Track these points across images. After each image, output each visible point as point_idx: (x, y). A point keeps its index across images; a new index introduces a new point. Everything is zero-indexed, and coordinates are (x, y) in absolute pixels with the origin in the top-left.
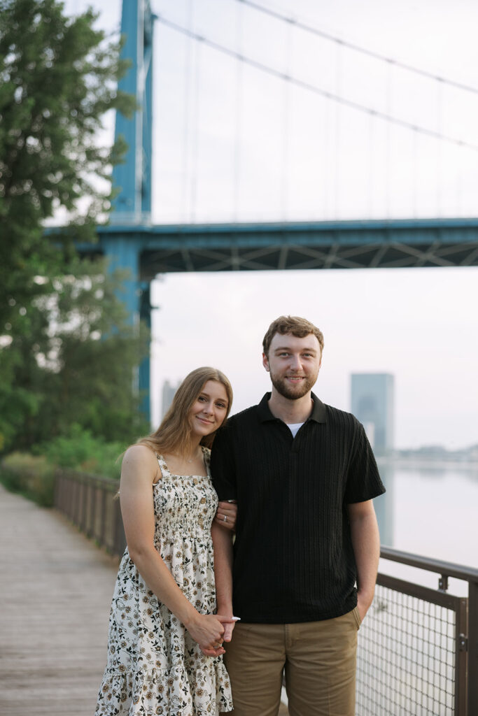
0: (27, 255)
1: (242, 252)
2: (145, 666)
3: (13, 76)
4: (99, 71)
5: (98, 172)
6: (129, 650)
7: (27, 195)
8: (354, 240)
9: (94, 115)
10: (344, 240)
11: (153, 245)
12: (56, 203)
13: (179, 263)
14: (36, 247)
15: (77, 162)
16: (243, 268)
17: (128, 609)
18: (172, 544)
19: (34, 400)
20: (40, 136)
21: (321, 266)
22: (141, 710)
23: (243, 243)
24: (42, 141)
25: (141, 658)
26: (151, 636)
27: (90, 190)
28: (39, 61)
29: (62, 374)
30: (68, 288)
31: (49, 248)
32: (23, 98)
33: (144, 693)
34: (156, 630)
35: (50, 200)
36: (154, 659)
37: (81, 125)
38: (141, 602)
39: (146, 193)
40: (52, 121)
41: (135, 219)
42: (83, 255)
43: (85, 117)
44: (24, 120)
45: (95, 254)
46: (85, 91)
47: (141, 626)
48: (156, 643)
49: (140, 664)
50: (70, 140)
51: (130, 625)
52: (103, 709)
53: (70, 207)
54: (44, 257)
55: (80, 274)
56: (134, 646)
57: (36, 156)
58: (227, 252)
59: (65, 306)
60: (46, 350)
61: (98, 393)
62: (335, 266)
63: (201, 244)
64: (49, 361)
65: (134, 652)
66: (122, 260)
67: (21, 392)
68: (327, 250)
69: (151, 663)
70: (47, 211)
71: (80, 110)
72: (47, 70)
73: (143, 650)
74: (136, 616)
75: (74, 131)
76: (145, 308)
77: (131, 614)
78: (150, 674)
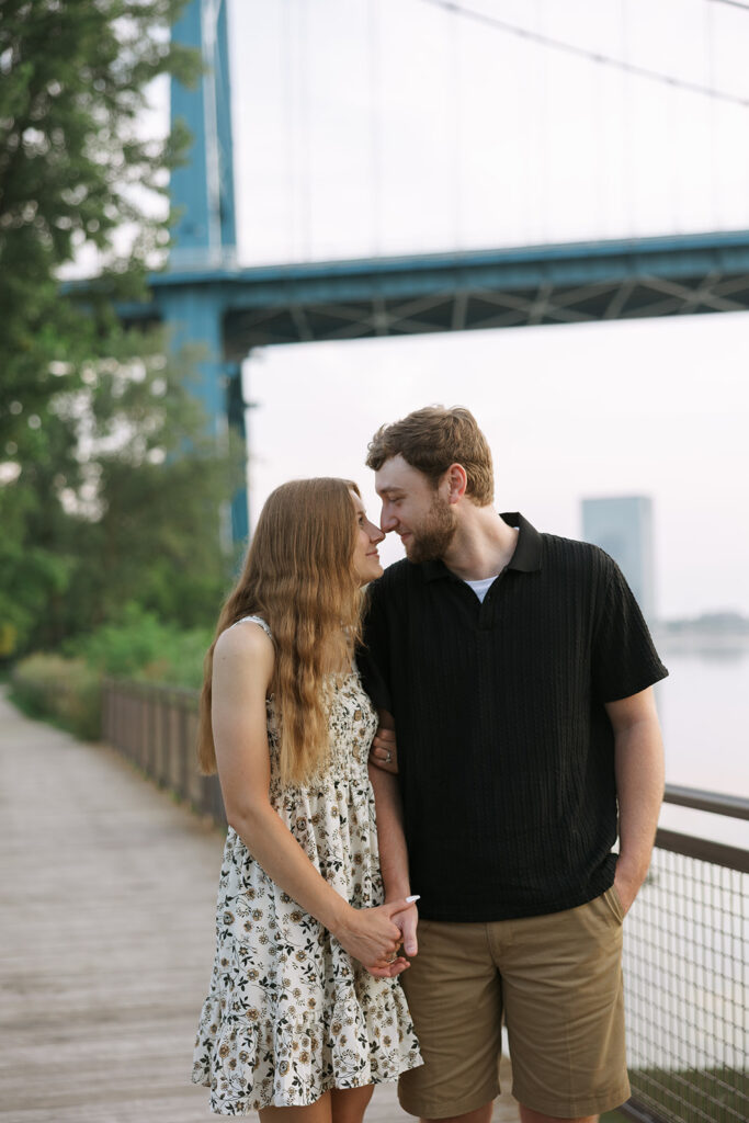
0: (35, 328)
1: (392, 305)
2: (292, 1009)
5: (145, 182)
6: (263, 983)
7: (28, 227)
8: (577, 275)
9: (133, 87)
10: (561, 277)
11: (244, 300)
12: (78, 238)
13: (287, 329)
14: (49, 313)
15: (109, 167)
16: (394, 331)
17: (258, 914)
18: (320, 795)
19: (61, 568)
20: (45, 126)
21: (523, 321)
22: (294, 1084)
23: (391, 290)
24: (48, 135)
25: (284, 997)
26: (301, 956)
27: (133, 214)
29: (105, 522)
30: (106, 381)
31: (71, 313)
32: (15, 66)
33: (296, 1055)
34: (309, 947)
35: (67, 234)
36: (305, 996)
37: (112, 105)
38: (277, 901)
39: (226, 215)
40: (64, 101)
41: (209, 259)
42: (128, 323)
43: (117, 91)
44: (17, 102)
45: (148, 321)
46: (116, 46)
47: (282, 942)
48: (310, 969)
49: (284, 1006)
50: (95, 130)
51: (263, 940)
52: (225, 1087)
53: (102, 243)
54: (64, 330)
55: (125, 356)
56: (273, 974)
57: (41, 160)
58: (367, 307)
59: (103, 410)
60: (75, 484)
61: (164, 551)
62: (547, 320)
63: (323, 295)
64: (81, 502)
65: (273, 986)
66: (194, 329)
67: (40, 556)
68: (532, 295)
69: (301, 1003)
70: (63, 252)
71: (108, 80)
72: (51, 15)
73: (287, 983)
74: (273, 925)
75: (101, 115)
76: (236, 407)
77: (264, 922)
78: (301, 1021)
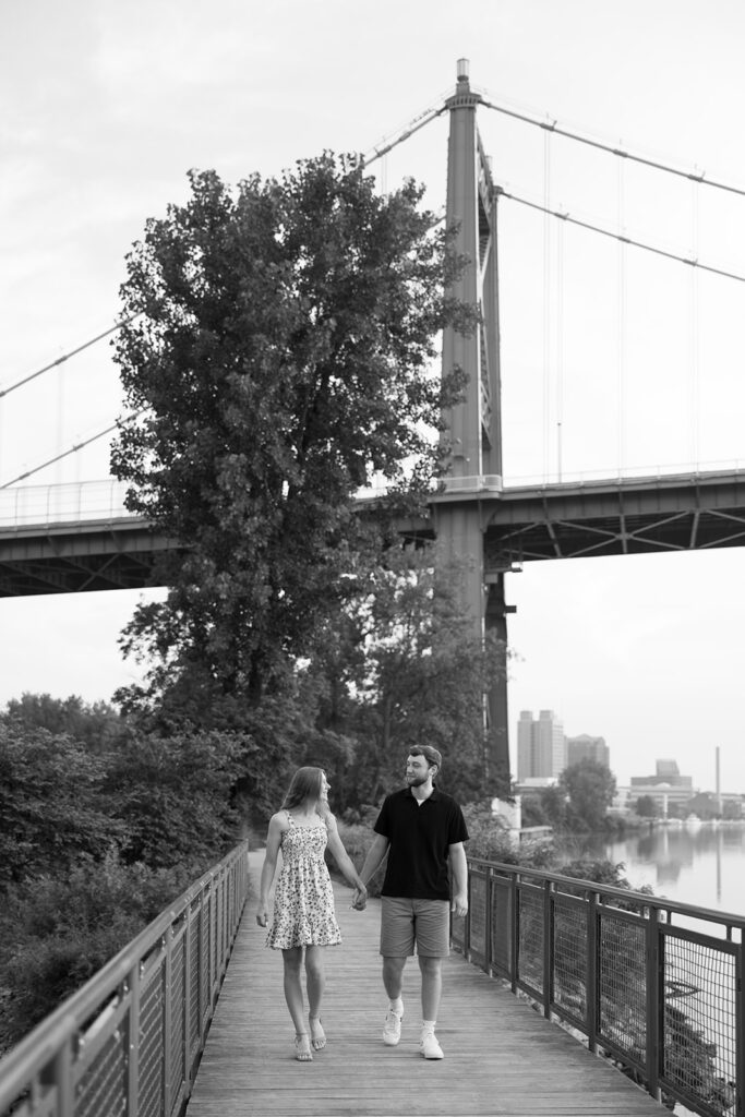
0: (333, 543)
1: (632, 523)
3: (303, 289)
4: (422, 273)
5: (427, 419)
11: (503, 519)
13: (542, 545)
14: (345, 528)
16: (635, 548)
19: (348, 745)
20: (344, 374)
23: (633, 510)
24: (347, 380)
27: (417, 444)
28: (340, 265)
29: (380, 706)
32: (320, 321)
35: (363, 460)
37: (401, 352)
39: (491, 445)
40: (362, 349)
41: (474, 483)
45: (423, 537)
53: (390, 471)
57: (342, 399)
59: (382, 613)
60: (359, 676)
64: (361, 692)
66: (462, 543)
67: (330, 734)
70: (359, 479)
71: (398, 331)
75: (392, 361)
76: (497, 610)
